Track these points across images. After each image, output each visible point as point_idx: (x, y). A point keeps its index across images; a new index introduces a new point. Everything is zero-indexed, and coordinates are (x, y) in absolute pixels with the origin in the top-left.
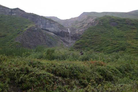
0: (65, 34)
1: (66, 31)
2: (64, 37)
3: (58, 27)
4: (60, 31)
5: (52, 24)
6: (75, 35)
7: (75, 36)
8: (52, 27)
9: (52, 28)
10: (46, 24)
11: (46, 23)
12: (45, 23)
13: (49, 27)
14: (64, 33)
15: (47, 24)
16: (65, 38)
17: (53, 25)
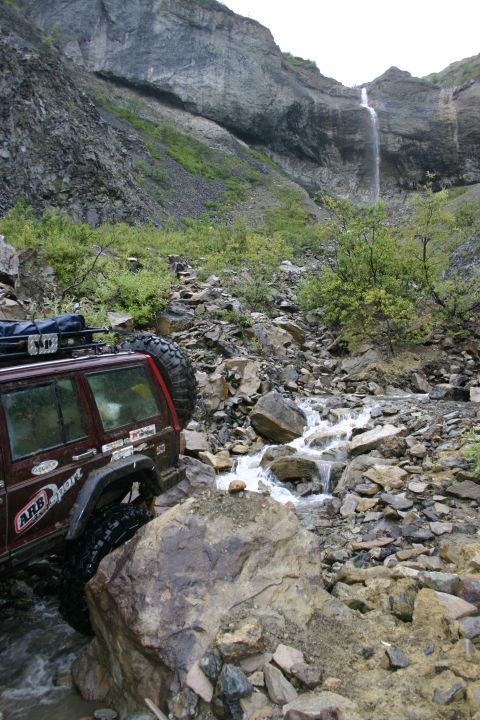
0: (330, 134)
1: (335, 105)
2: (316, 162)
3: (266, 68)
4: (284, 99)
5: (208, 29)
6: (420, 136)
7: (425, 146)
8: (205, 58)
9: (209, 78)
10: (143, 32)
11: (149, 17)
12: (135, 23)
13: (180, 61)
14: (321, 119)
15: (158, 28)
16: (324, 172)
17: (217, 42)
